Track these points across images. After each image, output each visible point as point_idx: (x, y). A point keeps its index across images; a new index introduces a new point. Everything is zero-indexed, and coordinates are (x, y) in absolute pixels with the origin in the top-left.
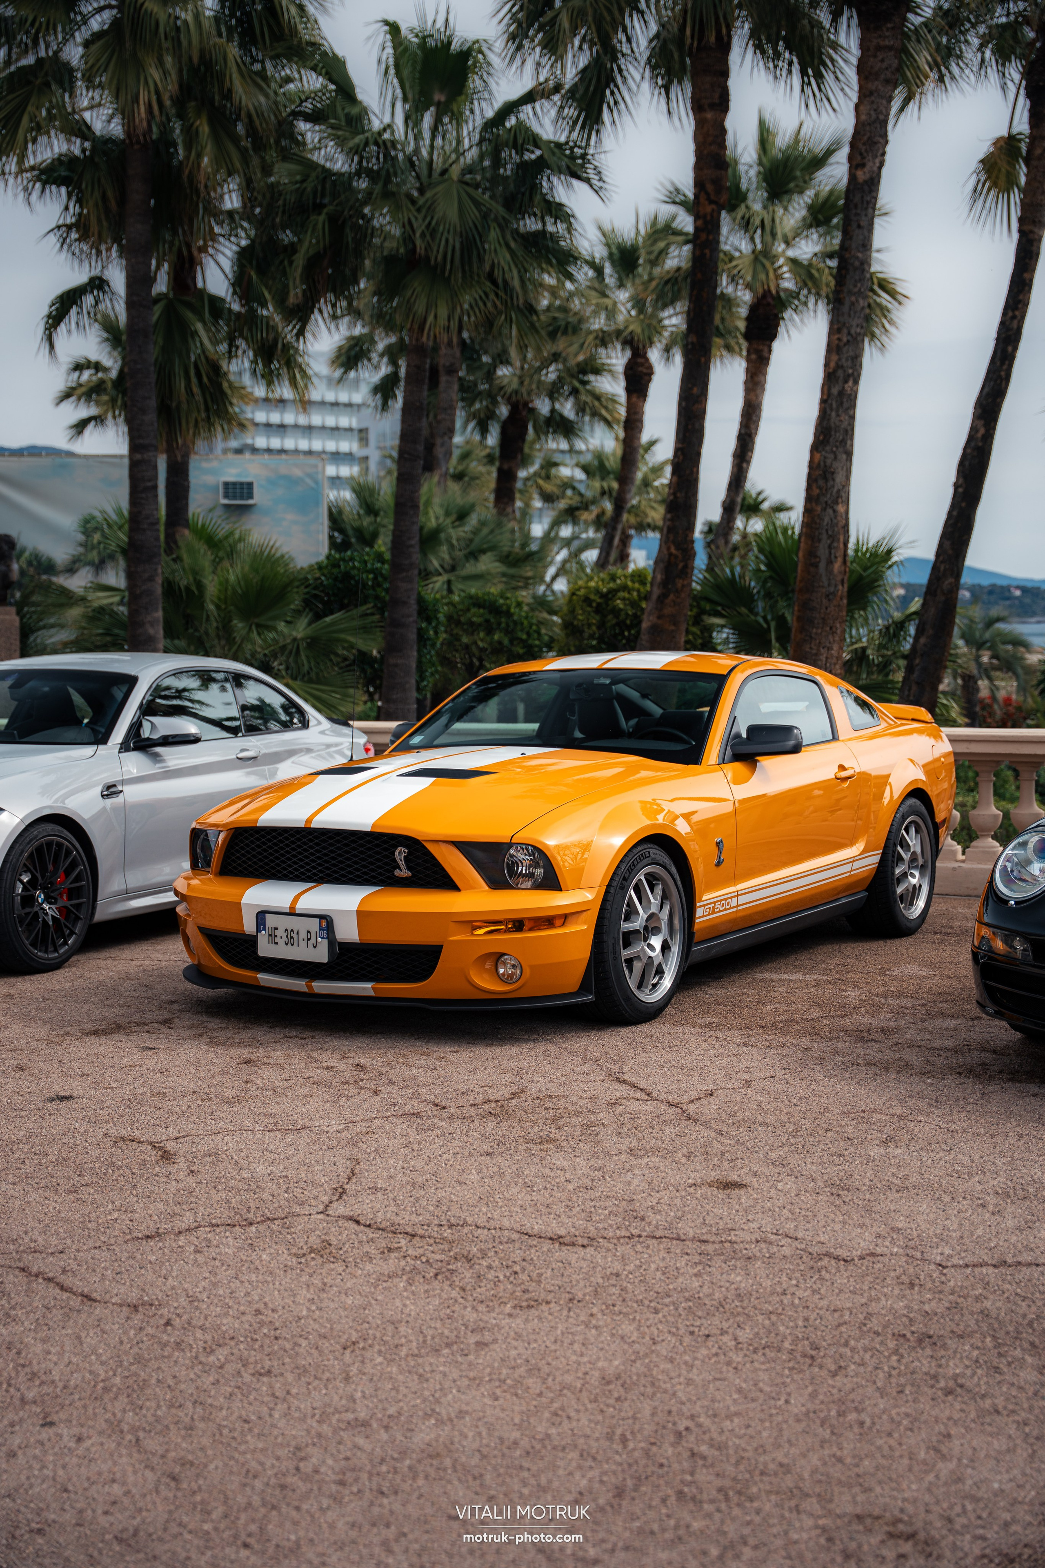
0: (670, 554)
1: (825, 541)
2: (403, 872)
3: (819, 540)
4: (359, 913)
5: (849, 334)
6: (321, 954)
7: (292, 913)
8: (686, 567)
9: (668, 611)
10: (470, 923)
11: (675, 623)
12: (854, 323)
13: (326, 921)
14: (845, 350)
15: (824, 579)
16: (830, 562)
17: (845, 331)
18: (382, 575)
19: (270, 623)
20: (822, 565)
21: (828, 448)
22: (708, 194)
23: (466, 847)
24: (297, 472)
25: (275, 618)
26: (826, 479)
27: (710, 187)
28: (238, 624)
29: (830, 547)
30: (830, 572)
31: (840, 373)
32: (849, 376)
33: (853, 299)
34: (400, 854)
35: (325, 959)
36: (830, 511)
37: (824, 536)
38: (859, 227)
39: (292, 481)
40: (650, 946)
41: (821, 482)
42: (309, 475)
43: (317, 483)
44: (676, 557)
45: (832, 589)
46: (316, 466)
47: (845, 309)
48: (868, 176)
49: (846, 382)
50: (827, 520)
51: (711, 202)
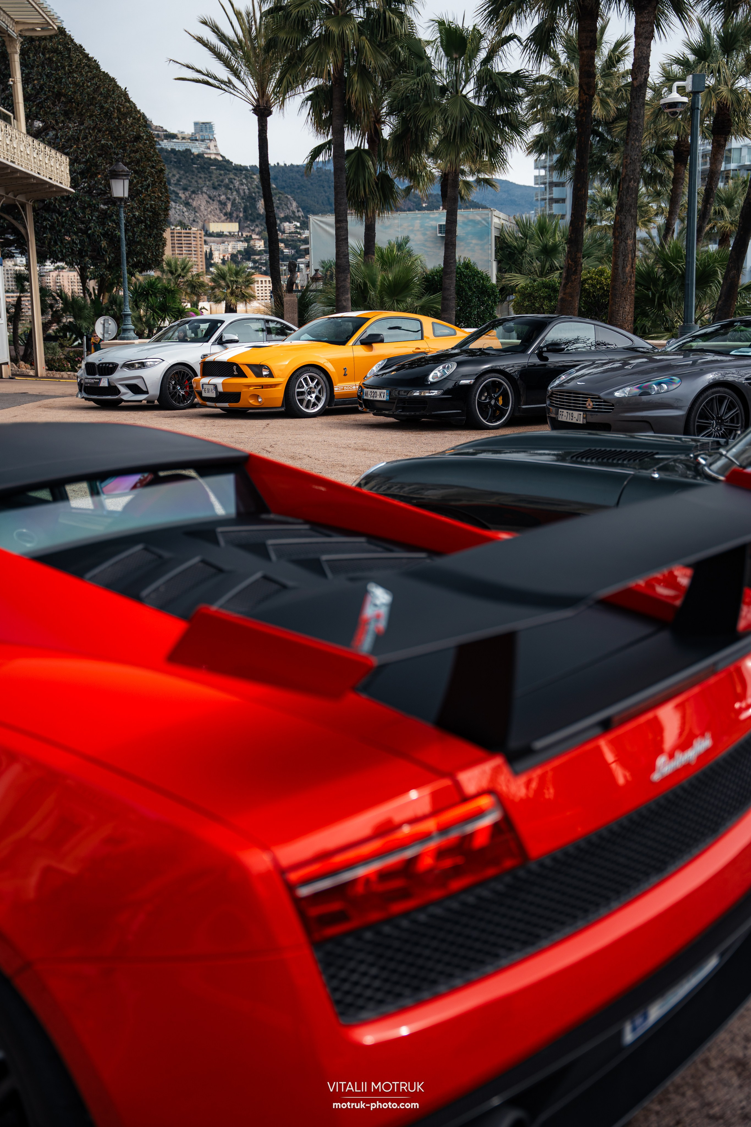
0: (569, 264)
1: (621, 258)
2: (236, 373)
3: (619, 257)
4: (222, 383)
5: (631, 159)
6: (213, 395)
7: (209, 384)
8: (576, 270)
9: (568, 291)
10: (249, 386)
11: (572, 297)
12: (633, 154)
13: (215, 386)
14: (629, 167)
15: (621, 275)
16: (624, 268)
17: (629, 158)
18: (464, 275)
19: (402, 299)
20: (620, 269)
21: (622, 214)
22: (584, 90)
23: (250, 366)
24: (478, 218)
25: (406, 296)
26: (621, 228)
27: (585, 87)
28: (386, 299)
29: (624, 260)
30: (624, 272)
31: (627, 178)
32: (631, 179)
33: (633, 142)
34: (235, 367)
35: (215, 396)
36: (624, 243)
37: (621, 255)
38: (635, 108)
39: (475, 223)
40: (311, 397)
41: (619, 230)
42: (484, 219)
43: (488, 223)
44: (571, 265)
45: (625, 280)
46: (488, 214)
47: (629, 147)
48: (639, 83)
49: (630, 182)
50: (622, 247)
51: (586, 94)
